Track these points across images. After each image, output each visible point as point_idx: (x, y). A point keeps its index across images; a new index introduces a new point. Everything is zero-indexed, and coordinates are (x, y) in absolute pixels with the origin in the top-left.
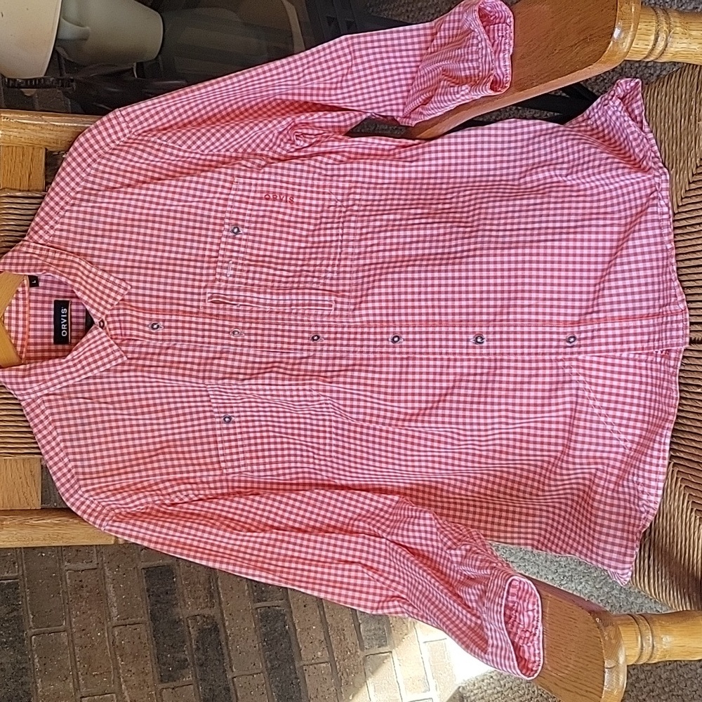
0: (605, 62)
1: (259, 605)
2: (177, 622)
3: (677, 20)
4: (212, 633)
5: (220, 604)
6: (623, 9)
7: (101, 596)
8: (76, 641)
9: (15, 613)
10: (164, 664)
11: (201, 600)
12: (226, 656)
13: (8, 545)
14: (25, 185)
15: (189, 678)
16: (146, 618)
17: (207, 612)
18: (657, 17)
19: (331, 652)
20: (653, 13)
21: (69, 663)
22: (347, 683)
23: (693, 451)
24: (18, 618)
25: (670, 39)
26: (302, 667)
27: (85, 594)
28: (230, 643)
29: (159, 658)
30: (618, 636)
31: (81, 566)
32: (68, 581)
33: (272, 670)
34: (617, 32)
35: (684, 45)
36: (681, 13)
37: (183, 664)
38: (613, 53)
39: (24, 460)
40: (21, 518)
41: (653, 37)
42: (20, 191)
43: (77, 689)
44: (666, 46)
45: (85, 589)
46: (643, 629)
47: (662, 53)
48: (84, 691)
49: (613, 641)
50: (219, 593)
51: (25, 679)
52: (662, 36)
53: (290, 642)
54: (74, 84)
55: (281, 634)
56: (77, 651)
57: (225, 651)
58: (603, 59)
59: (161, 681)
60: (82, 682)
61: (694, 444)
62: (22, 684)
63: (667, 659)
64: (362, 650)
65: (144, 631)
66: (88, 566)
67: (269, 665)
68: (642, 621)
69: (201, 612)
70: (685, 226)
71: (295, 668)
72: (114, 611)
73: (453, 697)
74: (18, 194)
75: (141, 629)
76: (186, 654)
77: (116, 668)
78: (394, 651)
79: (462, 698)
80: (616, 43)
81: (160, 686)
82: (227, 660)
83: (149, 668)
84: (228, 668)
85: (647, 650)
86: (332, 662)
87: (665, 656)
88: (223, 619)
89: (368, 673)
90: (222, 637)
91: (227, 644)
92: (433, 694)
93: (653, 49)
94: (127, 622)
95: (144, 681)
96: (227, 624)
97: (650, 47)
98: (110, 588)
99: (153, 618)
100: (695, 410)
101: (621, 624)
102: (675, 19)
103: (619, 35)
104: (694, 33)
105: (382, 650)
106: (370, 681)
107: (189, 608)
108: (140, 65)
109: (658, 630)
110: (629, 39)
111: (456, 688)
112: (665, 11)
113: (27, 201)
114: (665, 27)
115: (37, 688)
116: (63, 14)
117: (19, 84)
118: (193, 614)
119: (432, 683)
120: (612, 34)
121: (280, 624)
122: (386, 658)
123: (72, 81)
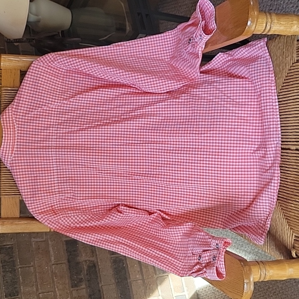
0: (245, 35)
1: (113, 256)
2: (78, 263)
3: (275, 17)
4: (93, 268)
5: (96, 255)
6: (251, 13)
7: (48, 252)
8: (37, 271)
9: (12, 259)
10: (73, 280)
11: (88, 254)
12: (99, 277)
13: (6, 232)
14: (12, 85)
15: (84, 286)
16: (66, 261)
17: (91, 259)
18: (267, 16)
19: (143, 276)
20: (265, 15)
21: (34, 280)
22: (149, 288)
23: (284, 194)
24: (13, 261)
25: (272, 25)
26: (130, 282)
27: (40, 251)
28: (100, 272)
29: (71, 278)
30: (250, 270)
31: (38, 240)
32: (34, 246)
33: (118, 283)
34: (249, 23)
35: (278, 28)
36: (277, 14)
37: (81, 280)
38: (248, 32)
39: (13, 197)
40: (11, 221)
41: (265, 25)
42: (10, 87)
43: (37, 290)
44: (270, 28)
45: (40, 249)
46: (261, 267)
47: (269, 31)
48: (40, 291)
49: (248, 272)
50: (96, 251)
51: (16, 286)
52: (269, 24)
53: (125, 271)
54: (34, 41)
55: (121, 268)
56: (37, 274)
57: (98, 275)
58: (244, 34)
59: (72, 287)
60: (39, 287)
61: (285, 191)
62: (15, 288)
63: (272, 279)
64: (156, 274)
65: (65, 267)
66: (42, 240)
67: (117, 281)
68: (261, 264)
69: (89, 259)
70: (281, 101)
71: (127, 283)
72: (53, 258)
73: (194, 295)
74: (9, 89)
75: (63, 266)
76: (82, 276)
77: (53, 282)
78: (169, 275)
79: (198, 295)
80: (249, 28)
81: (72, 289)
82: (99, 279)
83: (67, 281)
84: (99, 282)
85: (263, 275)
86: (143, 280)
87: (270, 278)
88: (98, 262)
89: (158, 284)
90: (97, 269)
91: (99, 272)
92: (186, 293)
93: (265, 30)
94: (58, 262)
95: (65, 287)
96: (99, 264)
97: (264, 29)
98: (51, 249)
99: (69, 261)
100: (285, 177)
101: (252, 265)
102: (274, 17)
103: (250, 24)
104: (282, 22)
105: (164, 275)
106: (159, 287)
107: (84, 257)
108: (62, 32)
109: (268, 268)
110: (254, 26)
111: (195, 290)
112: (270, 14)
113: (13, 91)
114: (270, 20)
115: (21, 290)
116: (30, 12)
117: (12, 41)
118: (85, 259)
119: (185, 289)
120: (247, 24)
121: (121, 264)
122: (166, 278)
123: (33, 39)
